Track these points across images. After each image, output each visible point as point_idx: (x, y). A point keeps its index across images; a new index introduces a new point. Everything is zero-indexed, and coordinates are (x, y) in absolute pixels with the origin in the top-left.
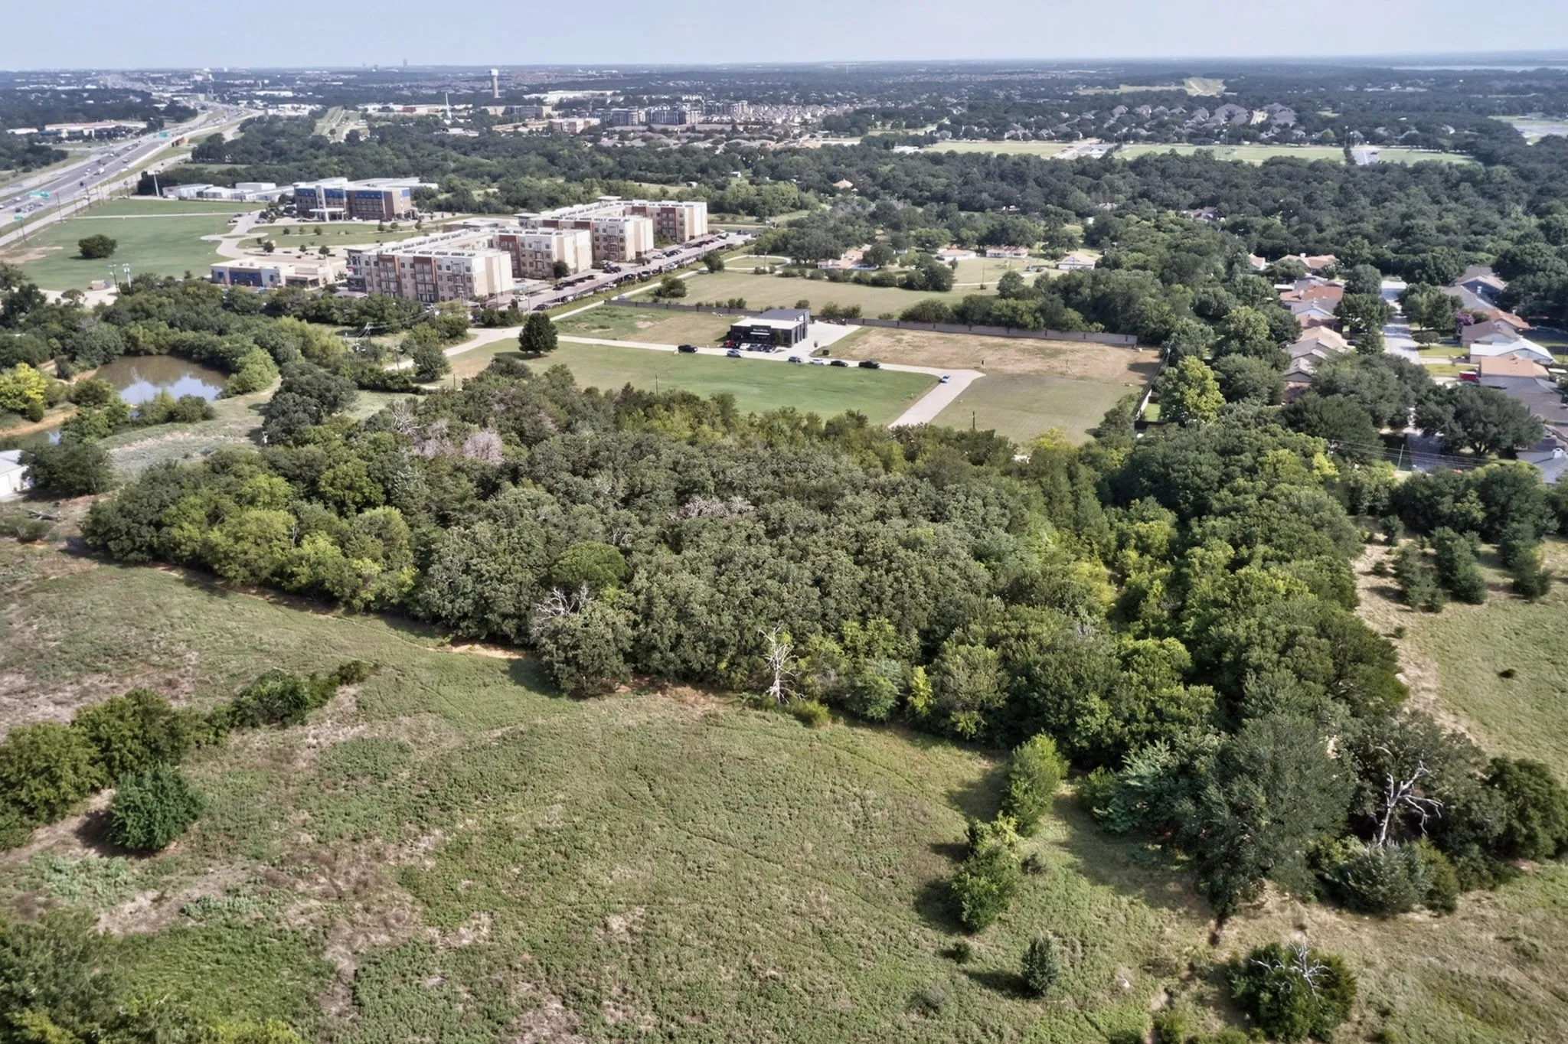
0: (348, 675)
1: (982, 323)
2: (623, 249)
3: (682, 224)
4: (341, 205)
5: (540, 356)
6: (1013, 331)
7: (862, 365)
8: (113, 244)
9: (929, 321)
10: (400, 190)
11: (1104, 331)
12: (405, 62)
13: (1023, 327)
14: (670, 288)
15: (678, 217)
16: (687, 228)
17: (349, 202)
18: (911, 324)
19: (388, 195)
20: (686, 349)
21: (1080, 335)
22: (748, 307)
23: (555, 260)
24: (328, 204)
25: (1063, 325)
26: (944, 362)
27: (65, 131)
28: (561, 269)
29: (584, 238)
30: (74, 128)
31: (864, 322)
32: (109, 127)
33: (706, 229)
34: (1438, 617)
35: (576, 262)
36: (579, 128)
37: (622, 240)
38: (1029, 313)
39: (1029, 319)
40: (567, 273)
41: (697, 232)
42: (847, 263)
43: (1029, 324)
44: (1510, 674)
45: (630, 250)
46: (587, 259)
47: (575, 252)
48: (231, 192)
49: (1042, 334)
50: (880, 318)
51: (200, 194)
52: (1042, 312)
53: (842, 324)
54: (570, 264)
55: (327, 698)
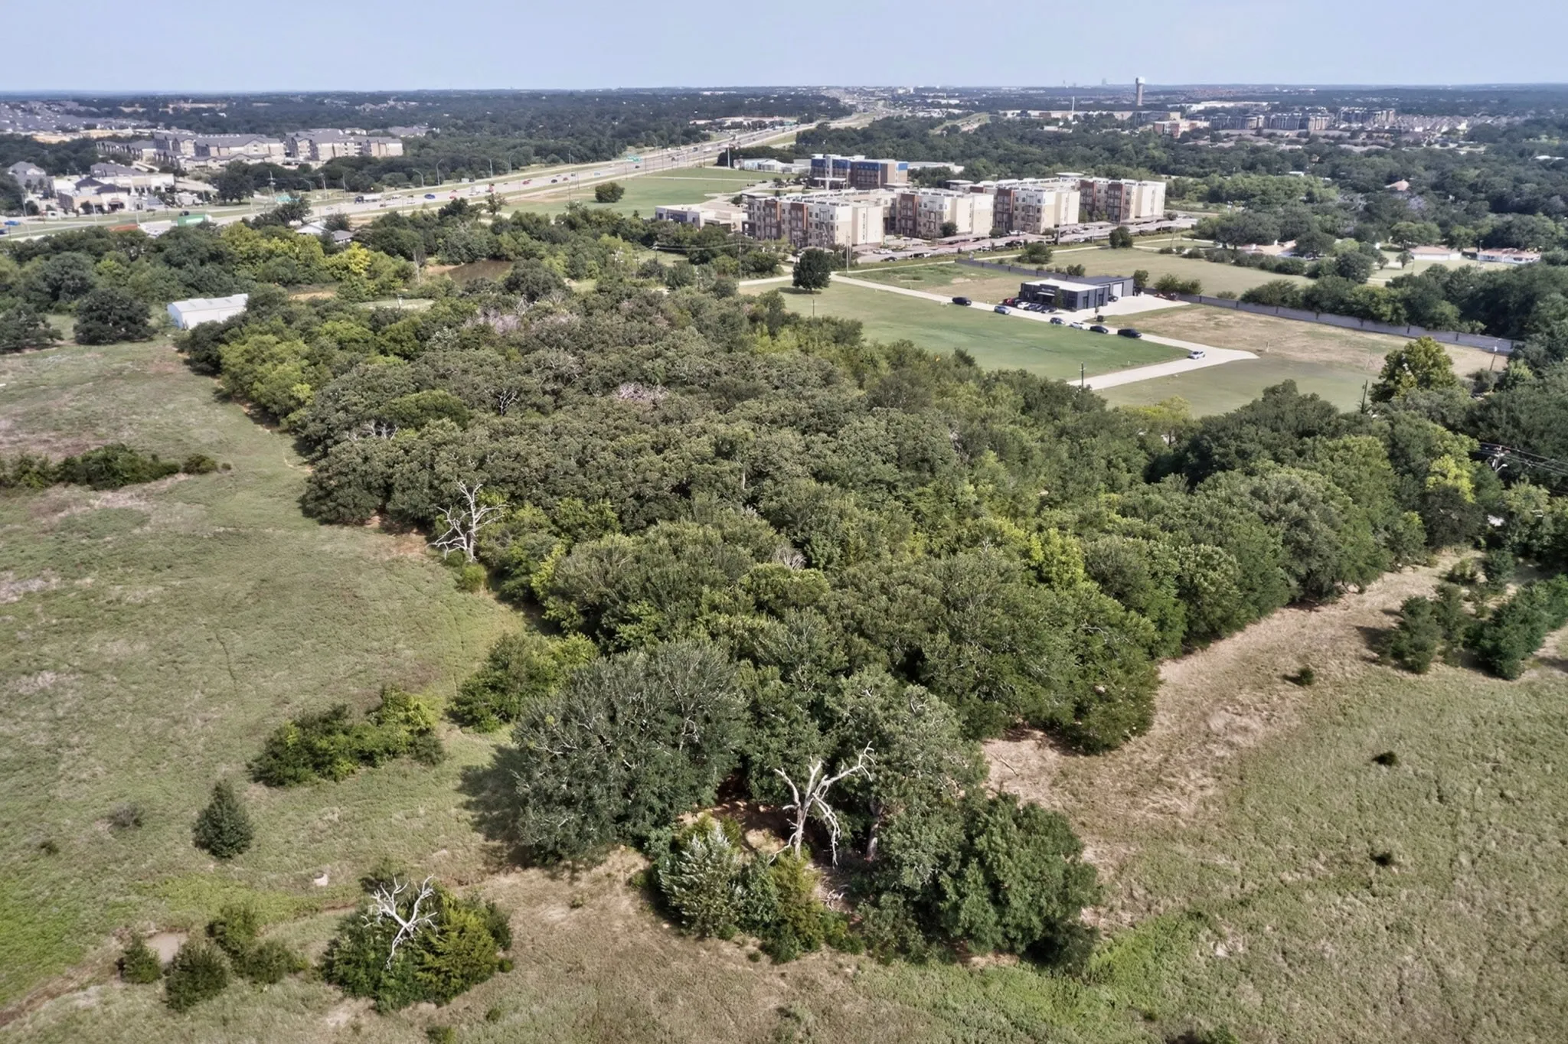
0: (197, 466)
1: (1333, 311)
2: (1038, 220)
3: (1128, 202)
4: (844, 175)
5: (811, 293)
6: (1368, 324)
7: (1121, 333)
8: (622, 191)
9: (1270, 304)
10: (897, 164)
11: (1483, 333)
12: (1104, 81)
13: (1377, 318)
14: (1031, 253)
15: (1124, 195)
16: (1133, 207)
17: (851, 174)
18: (1251, 305)
19: (882, 169)
20: (960, 301)
21: (1452, 335)
22: (1087, 274)
23: (946, 220)
24: (834, 175)
25: (1432, 319)
26: (1229, 342)
27: (729, 121)
28: (949, 230)
29: (985, 203)
30: (738, 119)
31: (1201, 300)
32: (767, 121)
33: (1159, 210)
34: (1411, 677)
35: (971, 225)
36: (1181, 130)
37: (1039, 211)
38: (1387, 302)
39: (1386, 309)
40: (955, 234)
41: (1145, 213)
42: (1276, 250)
43: (1383, 315)
44: (1386, 759)
45: (1047, 222)
46: (985, 225)
47: (971, 215)
48: (784, 165)
49: (1403, 330)
50: (1220, 296)
51: (760, 166)
52: (1407, 302)
53: (1172, 299)
54: (962, 226)
55: (156, 478)
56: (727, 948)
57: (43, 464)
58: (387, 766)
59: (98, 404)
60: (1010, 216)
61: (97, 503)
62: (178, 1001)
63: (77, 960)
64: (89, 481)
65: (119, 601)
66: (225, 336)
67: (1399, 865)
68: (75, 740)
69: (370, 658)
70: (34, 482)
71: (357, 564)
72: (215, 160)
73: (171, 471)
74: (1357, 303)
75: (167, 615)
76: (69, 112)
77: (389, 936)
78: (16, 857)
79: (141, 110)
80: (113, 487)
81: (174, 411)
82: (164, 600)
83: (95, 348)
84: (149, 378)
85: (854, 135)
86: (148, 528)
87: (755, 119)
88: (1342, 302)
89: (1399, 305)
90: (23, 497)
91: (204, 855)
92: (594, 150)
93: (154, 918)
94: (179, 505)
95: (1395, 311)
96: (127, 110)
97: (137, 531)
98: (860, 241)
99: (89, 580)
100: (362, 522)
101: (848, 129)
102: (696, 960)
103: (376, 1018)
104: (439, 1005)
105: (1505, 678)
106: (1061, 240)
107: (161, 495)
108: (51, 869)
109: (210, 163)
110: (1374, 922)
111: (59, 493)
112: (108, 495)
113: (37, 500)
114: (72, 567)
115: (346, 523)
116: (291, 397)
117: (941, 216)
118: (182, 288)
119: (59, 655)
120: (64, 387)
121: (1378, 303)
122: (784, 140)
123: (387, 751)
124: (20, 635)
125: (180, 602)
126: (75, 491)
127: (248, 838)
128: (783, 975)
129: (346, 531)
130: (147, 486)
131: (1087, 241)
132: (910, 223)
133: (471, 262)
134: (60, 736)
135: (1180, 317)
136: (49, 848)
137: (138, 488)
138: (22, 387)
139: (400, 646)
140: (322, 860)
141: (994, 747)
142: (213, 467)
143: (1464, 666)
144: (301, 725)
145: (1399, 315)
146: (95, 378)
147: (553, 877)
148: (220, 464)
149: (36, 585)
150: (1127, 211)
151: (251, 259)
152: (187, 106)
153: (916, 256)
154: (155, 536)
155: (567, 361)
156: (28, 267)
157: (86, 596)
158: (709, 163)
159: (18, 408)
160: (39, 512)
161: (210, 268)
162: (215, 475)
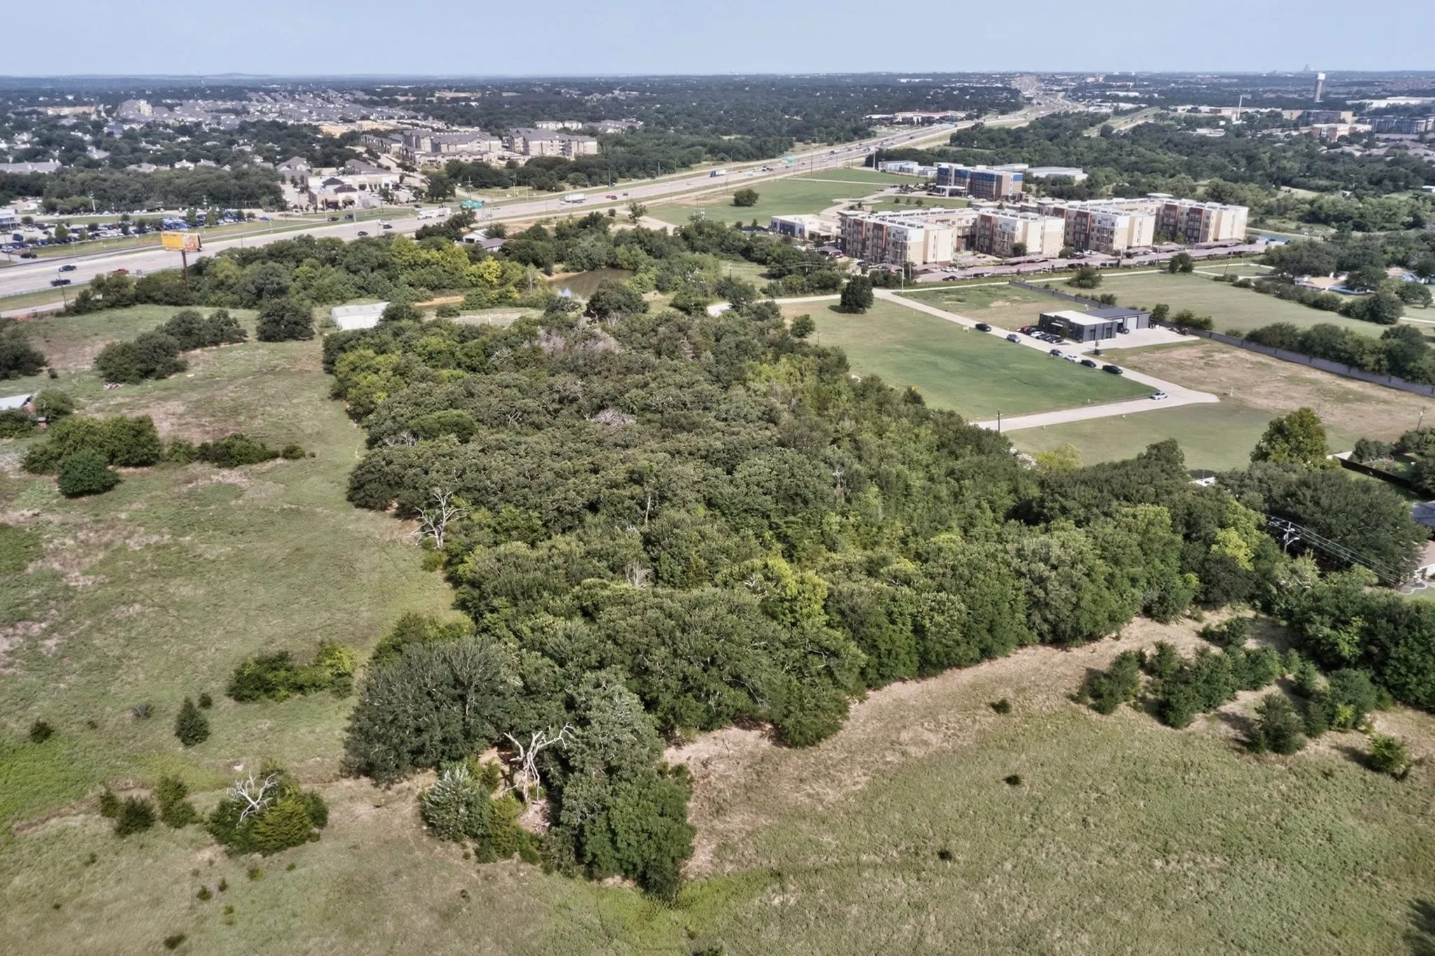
1: (1324, 355)
3: (1207, 226)
4: (964, 184)
6: (1354, 372)
7: (1106, 368)
9: (1269, 345)
10: (1012, 175)
13: (1361, 367)
14: (1080, 278)
15: (1204, 218)
16: (1212, 230)
17: (971, 183)
18: (1253, 345)
19: (1000, 178)
20: (982, 327)
23: (1017, 241)
24: (956, 183)
25: (1410, 372)
26: (1201, 383)
27: (900, 116)
28: (1019, 250)
29: (1057, 226)
30: (908, 115)
31: (1211, 336)
32: (937, 116)
33: (1240, 234)
34: (1095, 716)
35: (1042, 246)
36: (1339, 134)
37: (1112, 233)
38: (1372, 353)
39: (1370, 360)
40: (1024, 254)
41: (1224, 235)
42: (1326, 284)
43: (1366, 365)
44: (1013, 780)
45: (1119, 244)
46: (1056, 245)
47: (1042, 237)
48: (922, 168)
49: (1384, 379)
50: (1228, 334)
51: (901, 169)
52: (1390, 354)
53: (1183, 333)
54: (1033, 246)
55: (261, 461)
56: (455, 847)
57: (189, 446)
58: (312, 695)
59: (248, 396)
60: (1087, 236)
61: (215, 478)
62: (123, 831)
63: (80, 797)
64: (217, 460)
65: (200, 556)
66: (346, 346)
67: (956, 861)
68: (135, 653)
69: (338, 616)
70: (181, 459)
71: (364, 542)
72: (444, 155)
73: (274, 456)
74: (1345, 351)
75: (227, 570)
76: (356, 101)
77: (241, 808)
78: (74, 728)
79: (412, 99)
80: (231, 466)
81: (297, 405)
82: (228, 558)
83: (267, 344)
84: (293, 374)
85: (1004, 136)
86: (240, 502)
87: (925, 115)
88: (1334, 348)
89: (1382, 356)
90: (171, 470)
91: (178, 740)
92: (760, 149)
93: (134, 778)
94: (269, 483)
95: (1378, 362)
96: (402, 99)
97: (233, 503)
98: (930, 259)
99: (188, 538)
100: (384, 508)
101: (1001, 129)
102: (432, 851)
103: (226, 858)
104: (264, 856)
105: (1173, 726)
106: (1125, 262)
107: (261, 475)
108: (90, 738)
109: (439, 158)
110: (902, 898)
111: (197, 468)
112: (225, 472)
113: (179, 474)
114: (180, 527)
115: (371, 508)
116: (372, 402)
117: (1012, 237)
118: (354, 290)
119: (148, 593)
120: (232, 379)
121: (1363, 353)
122: (940, 138)
123: (314, 685)
124: (132, 576)
125: (238, 560)
126: (206, 467)
127: (206, 734)
128: (478, 871)
129: (371, 514)
130: (254, 467)
131: (1151, 264)
132: (987, 241)
133: (593, 269)
134: (128, 650)
135: (1177, 354)
136: (92, 725)
137: (247, 468)
138: (205, 378)
139: (363, 608)
140: (243, 754)
141: (729, 732)
142: (303, 455)
143: (1147, 712)
144: (258, 662)
145: (1381, 365)
146: (254, 373)
147: (376, 786)
148: (307, 453)
149: (155, 539)
150: (1206, 233)
151: (413, 266)
152: (449, 95)
153: (976, 275)
154: (242, 508)
155: (574, 385)
156: (249, 269)
157: (184, 549)
158: (857, 164)
159: (195, 396)
160: (176, 483)
161: (377, 275)
162: (302, 460)
